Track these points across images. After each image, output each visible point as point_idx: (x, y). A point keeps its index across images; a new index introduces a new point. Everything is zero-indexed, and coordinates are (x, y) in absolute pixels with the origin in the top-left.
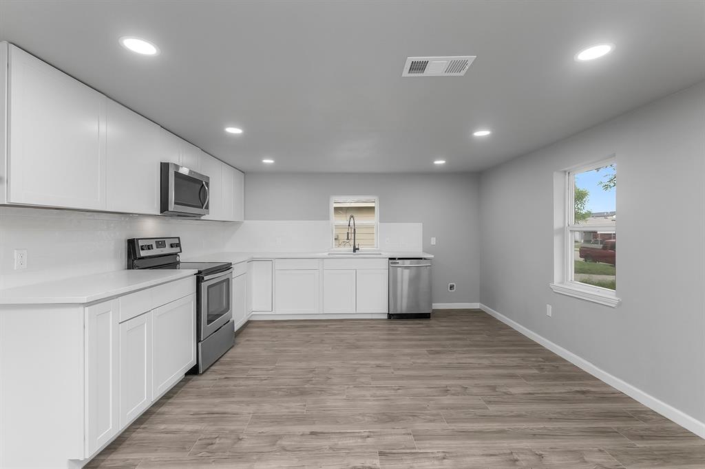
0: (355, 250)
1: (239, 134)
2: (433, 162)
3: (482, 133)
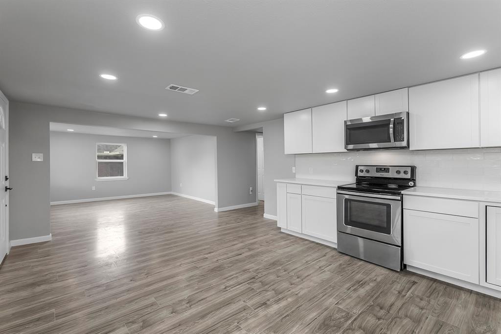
1: (336, 92)
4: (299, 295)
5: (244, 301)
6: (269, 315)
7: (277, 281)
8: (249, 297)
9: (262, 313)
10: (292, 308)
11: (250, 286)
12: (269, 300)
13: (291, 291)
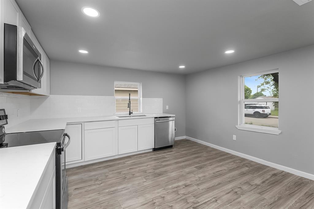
0: (130, 113)
2: (178, 67)
3: (230, 52)
4: (163, 189)
5: (199, 189)
6: (185, 180)
7: (174, 202)
8: (196, 191)
9: (188, 182)
10: (172, 182)
11: (197, 200)
12: (183, 188)
13: (166, 192)
